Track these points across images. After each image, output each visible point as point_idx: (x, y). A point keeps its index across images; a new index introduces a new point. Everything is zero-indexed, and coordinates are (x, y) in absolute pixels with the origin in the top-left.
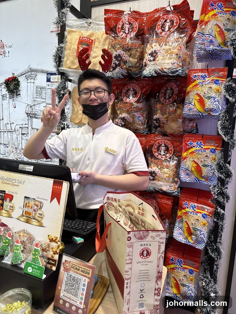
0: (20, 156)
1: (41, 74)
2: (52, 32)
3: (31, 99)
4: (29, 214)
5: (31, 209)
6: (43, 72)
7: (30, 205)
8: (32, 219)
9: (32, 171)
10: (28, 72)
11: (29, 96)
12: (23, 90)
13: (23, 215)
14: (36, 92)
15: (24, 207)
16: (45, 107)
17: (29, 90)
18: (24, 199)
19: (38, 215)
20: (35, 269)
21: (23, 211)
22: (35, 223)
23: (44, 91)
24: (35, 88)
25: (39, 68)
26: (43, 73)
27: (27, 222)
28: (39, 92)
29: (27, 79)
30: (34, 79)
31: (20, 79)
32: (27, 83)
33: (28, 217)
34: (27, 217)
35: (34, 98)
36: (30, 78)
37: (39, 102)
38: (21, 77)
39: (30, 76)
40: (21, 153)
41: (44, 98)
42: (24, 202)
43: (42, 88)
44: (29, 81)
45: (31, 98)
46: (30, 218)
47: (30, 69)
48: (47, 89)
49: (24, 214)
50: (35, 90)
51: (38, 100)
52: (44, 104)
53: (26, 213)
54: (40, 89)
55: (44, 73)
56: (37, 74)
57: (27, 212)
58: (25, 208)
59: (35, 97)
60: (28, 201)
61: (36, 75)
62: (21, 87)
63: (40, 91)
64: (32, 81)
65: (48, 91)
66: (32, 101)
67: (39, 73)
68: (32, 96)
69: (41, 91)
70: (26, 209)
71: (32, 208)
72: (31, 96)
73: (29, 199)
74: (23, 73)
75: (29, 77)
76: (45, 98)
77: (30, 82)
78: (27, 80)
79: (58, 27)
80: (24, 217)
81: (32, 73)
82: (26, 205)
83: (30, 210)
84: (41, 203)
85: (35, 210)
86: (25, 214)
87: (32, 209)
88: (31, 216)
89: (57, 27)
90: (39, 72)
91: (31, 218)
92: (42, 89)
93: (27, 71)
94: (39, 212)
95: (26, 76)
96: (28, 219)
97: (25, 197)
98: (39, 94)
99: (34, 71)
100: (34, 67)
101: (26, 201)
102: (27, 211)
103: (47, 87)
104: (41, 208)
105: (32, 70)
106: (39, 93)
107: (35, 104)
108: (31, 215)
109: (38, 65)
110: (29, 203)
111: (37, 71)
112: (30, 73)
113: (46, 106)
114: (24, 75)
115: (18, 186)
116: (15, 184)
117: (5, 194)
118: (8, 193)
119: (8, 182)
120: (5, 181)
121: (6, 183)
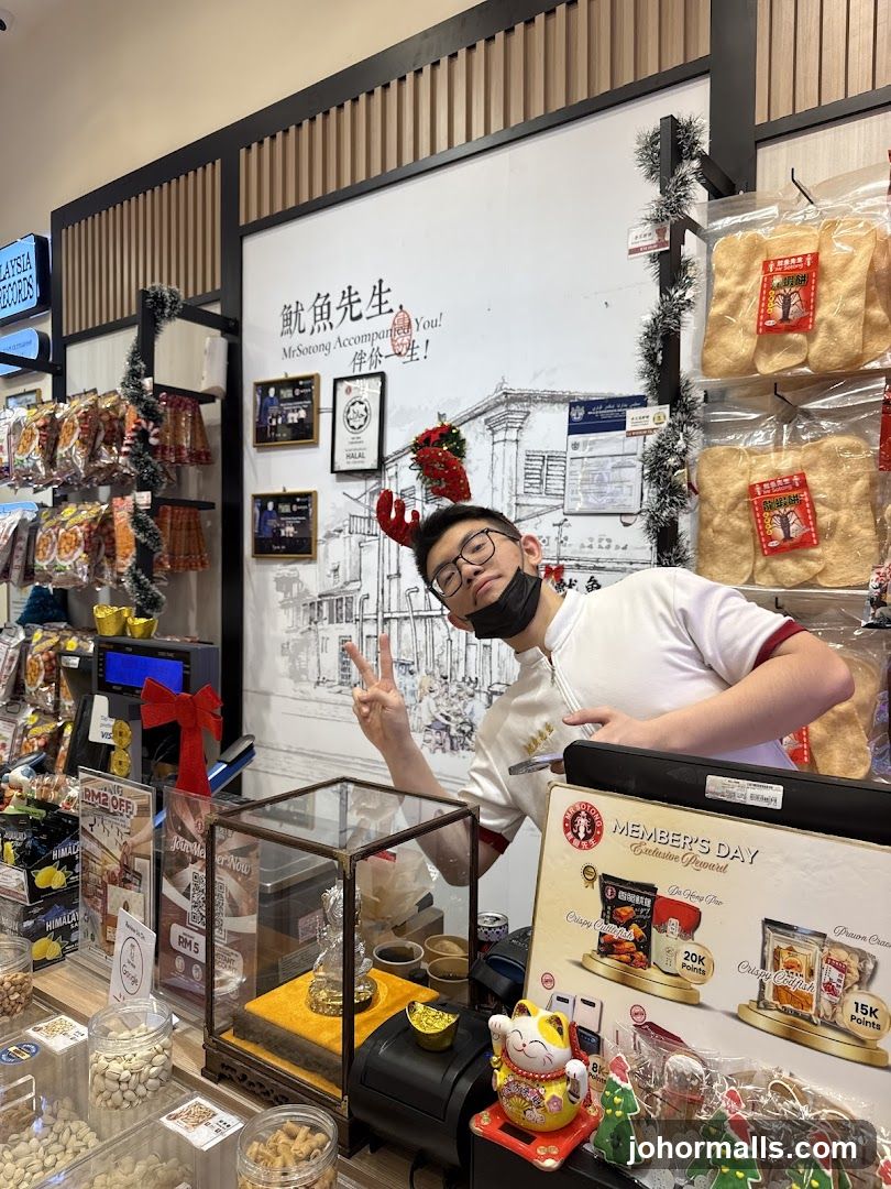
0: (460, 705)
1: (548, 406)
2: (632, 251)
3: (507, 500)
4: (801, 1000)
5: (808, 981)
6: (553, 399)
7: (800, 960)
8: (816, 1025)
9: (779, 806)
10: (498, 405)
11: (499, 488)
12: (477, 469)
13: (761, 1003)
14: (526, 474)
15: (764, 966)
16: (560, 525)
17: (498, 469)
18: (764, 932)
19: (850, 1009)
21: (762, 985)
22: (836, 1048)
23: (557, 468)
24: (522, 458)
25: (541, 386)
26: (556, 406)
27: (791, 1035)
28: (538, 472)
29: (490, 432)
30: (520, 428)
31: (464, 432)
32: (494, 443)
33: (796, 1014)
34: (785, 1011)
35: (517, 495)
36: (504, 425)
37: (538, 509)
38: (470, 426)
39: (503, 419)
40: (461, 694)
41: (554, 492)
42: (764, 944)
43: (548, 459)
44: (500, 436)
45: (507, 495)
46: (803, 1017)
47: (504, 393)
48: (568, 459)
49: (769, 996)
50: (522, 465)
51: (531, 501)
52: (558, 516)
53: (783, 993)
54: (541, 463)
55: (559, 402)
56: (531, 409)
57: (788, 992)
58: (769, 971)
59: (521, 490)
60: (787, 941)
61: (528, 413)
62: (470, 461)
63: (541, 470)
64: (513, 434)
65: (573, 468)
66: (509, 505)
67: (540, 405)
68: (511, 488)
69: (545, 471)
70: (781, 977)
71: (811, 973)
72: (506, 489)
73: (791, 933)
74: (476, 412)
75: (499, 422)
76: (562, 492)
77: (505, 440)
78: (493, 434)
79: (660, 232)
80: (769, 1013)
81: (513, 407)
82: (773, 960)
83: (797, 983)
84: (863, 955)
85: (829, 988)
86: (777, 996)
87: (815, 982)
88: (812, 1012)
89: (658, 231)
90: (538, 401)
91: (809, 1019)
92: (550, 463)
93: (492, 404)
94: (859, 997)
95: (487, 421)
96: (794, 1024)
97: (767, 922)
98: (538, 481)
99: (521, 400)
100: (518, 385)
101: (776, 941)
102: (784, 988)
103: (571, 453)
105: (510, 398)
106: (538, 476)
107: (523, 516)
108: (811, 1006)
109: (536, 375)
110: (790, 949)
111: (530, 398)
112: (502, 409)
113: (566, 520)
114: (483, 418)
115: (723, 869)
116: (703, 858)
117: (654, 899)
118: (667, 896)
119: (664, 849)
120: (651, 845)
121: (656, 853)
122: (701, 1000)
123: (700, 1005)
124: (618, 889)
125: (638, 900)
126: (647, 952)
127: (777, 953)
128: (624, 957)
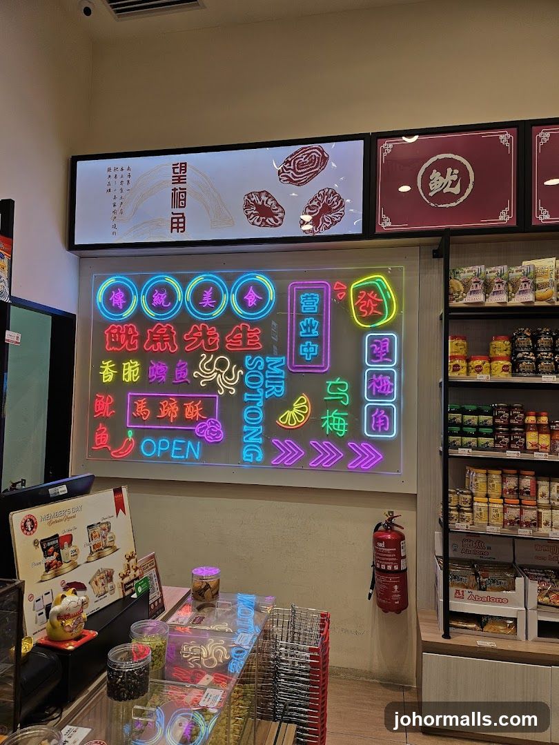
4: (98, 545)
5: (99, 538)
7: (96, 534)
8: (103, 550)
9: (67, 491)
13: (91, 553)
15: (90, 541)
18: (88, 531)
19: (108, 540)
20: (142, 584)
21: (90, 547)
22: (108, 553)
27: (99, 557)
33: (99, 550)
34: (96, 551)
42: (89, 534)
49: (92, 550)
53: (95, 546)
60: (93, 530)
70: (93, 543)
71: (99, 536)
73: (93, 527)
80: (93, 555)
82: (91, 538)
83: (98, 541)
84: (107, 523)
85: (104, 537)
86: (94, 548)
88: (101, 547)
94: (109, 535)
96: (99, 553)
97: (88, 527)
101: (91, 532)
102: (95, 544)
104: (109, 528)
108: (101, 545)
110: (94, 532)
115: (74, 517)
116: (69, 516)
117: (58, 539)
118: (63, 535)
119: (58, 519)
120: (54, 520)
121: (57, 522)
122: (78, 564)
123: (78, 566)
124: (47, 543)
125: (54, 542)
126: (61, 560)
127: (92, 535)
128: (55, 567)
